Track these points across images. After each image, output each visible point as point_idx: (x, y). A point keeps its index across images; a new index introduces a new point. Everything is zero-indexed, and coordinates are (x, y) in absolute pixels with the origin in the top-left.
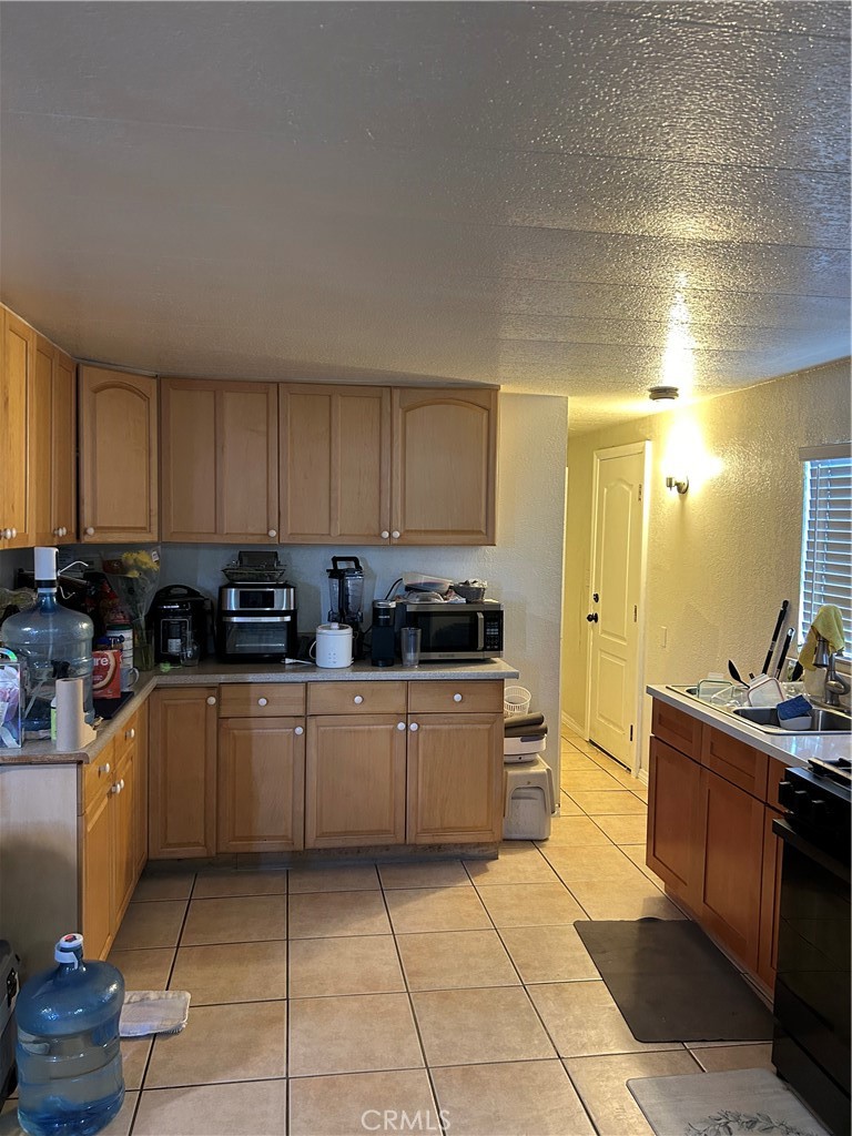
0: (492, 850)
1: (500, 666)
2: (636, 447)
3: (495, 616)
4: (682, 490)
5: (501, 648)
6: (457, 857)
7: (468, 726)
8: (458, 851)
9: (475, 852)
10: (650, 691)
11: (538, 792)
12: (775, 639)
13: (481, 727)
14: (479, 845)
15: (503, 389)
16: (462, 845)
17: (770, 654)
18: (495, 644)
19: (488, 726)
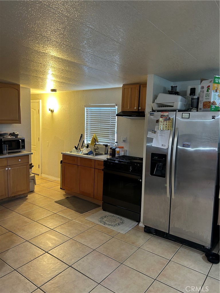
0: (26, 195)
1: (25, 152)
2: (37, 101)
3: (23, 141)
4: (52, 111)
5: (25, 148)
6: (19, 198)
7: (22, 167)
8: (19, 197)
9: (23, 196)
10: (62, 153)
11: (33, 180)
12: (79, 141)
13: (25, 166)
14: (23, 194)
15: (21, 85)
16: (20, 195)
17: (79, 144)
18: (24, 147)
19: (26, 166)
